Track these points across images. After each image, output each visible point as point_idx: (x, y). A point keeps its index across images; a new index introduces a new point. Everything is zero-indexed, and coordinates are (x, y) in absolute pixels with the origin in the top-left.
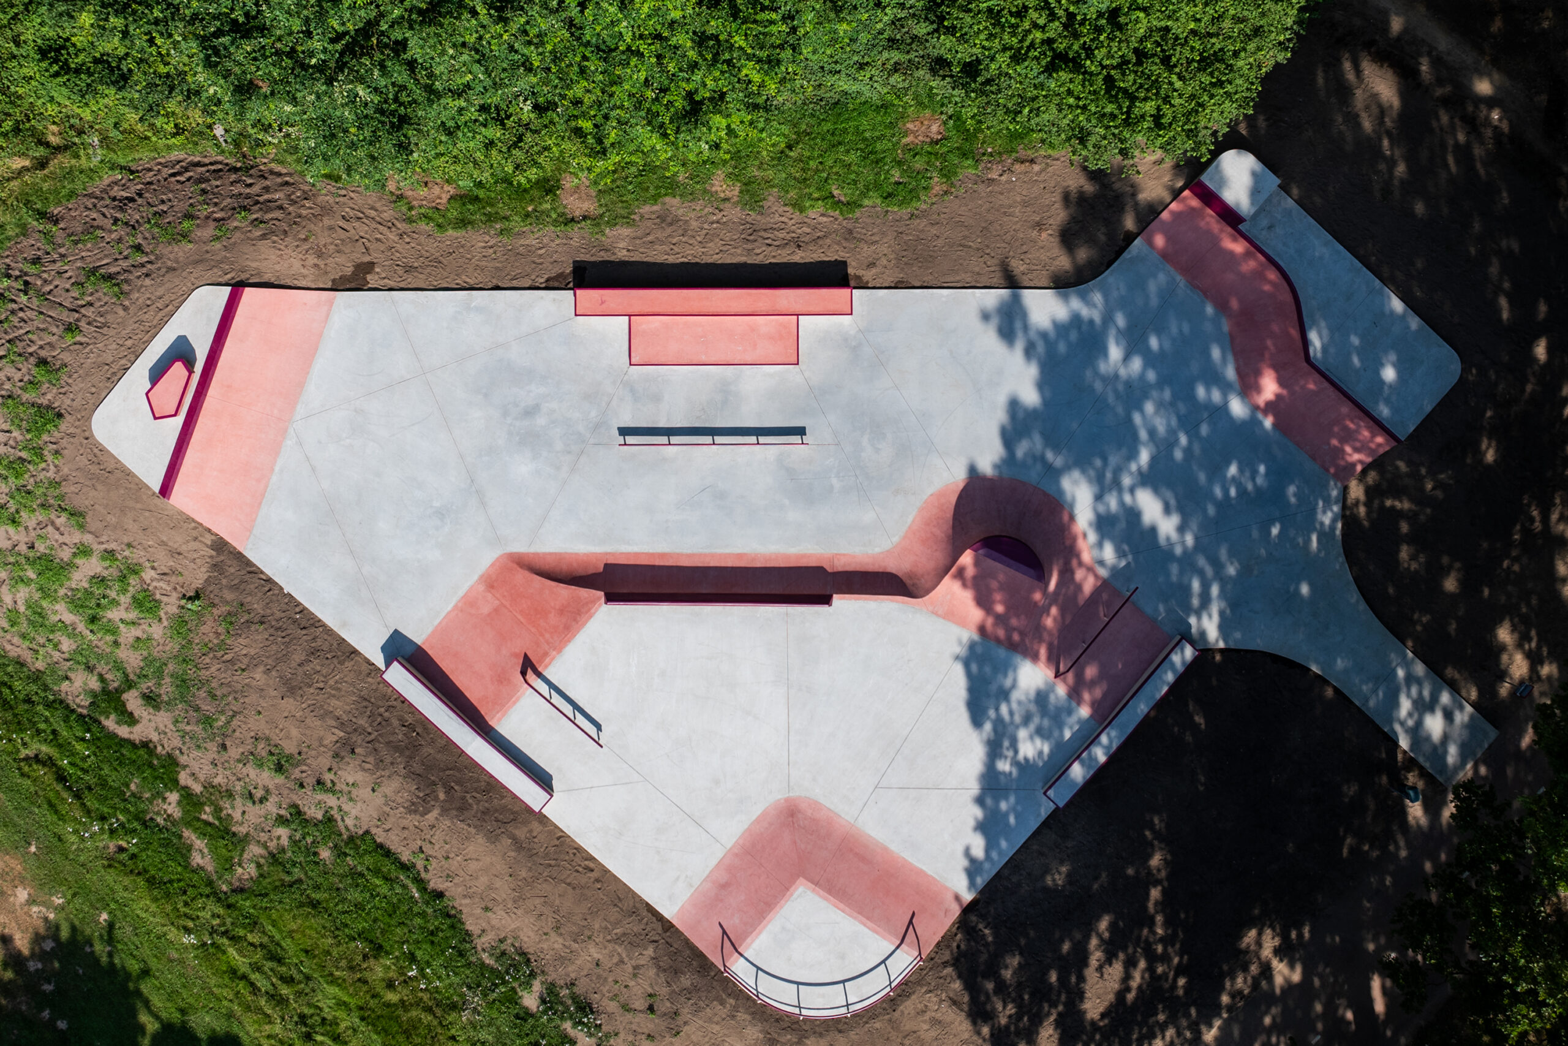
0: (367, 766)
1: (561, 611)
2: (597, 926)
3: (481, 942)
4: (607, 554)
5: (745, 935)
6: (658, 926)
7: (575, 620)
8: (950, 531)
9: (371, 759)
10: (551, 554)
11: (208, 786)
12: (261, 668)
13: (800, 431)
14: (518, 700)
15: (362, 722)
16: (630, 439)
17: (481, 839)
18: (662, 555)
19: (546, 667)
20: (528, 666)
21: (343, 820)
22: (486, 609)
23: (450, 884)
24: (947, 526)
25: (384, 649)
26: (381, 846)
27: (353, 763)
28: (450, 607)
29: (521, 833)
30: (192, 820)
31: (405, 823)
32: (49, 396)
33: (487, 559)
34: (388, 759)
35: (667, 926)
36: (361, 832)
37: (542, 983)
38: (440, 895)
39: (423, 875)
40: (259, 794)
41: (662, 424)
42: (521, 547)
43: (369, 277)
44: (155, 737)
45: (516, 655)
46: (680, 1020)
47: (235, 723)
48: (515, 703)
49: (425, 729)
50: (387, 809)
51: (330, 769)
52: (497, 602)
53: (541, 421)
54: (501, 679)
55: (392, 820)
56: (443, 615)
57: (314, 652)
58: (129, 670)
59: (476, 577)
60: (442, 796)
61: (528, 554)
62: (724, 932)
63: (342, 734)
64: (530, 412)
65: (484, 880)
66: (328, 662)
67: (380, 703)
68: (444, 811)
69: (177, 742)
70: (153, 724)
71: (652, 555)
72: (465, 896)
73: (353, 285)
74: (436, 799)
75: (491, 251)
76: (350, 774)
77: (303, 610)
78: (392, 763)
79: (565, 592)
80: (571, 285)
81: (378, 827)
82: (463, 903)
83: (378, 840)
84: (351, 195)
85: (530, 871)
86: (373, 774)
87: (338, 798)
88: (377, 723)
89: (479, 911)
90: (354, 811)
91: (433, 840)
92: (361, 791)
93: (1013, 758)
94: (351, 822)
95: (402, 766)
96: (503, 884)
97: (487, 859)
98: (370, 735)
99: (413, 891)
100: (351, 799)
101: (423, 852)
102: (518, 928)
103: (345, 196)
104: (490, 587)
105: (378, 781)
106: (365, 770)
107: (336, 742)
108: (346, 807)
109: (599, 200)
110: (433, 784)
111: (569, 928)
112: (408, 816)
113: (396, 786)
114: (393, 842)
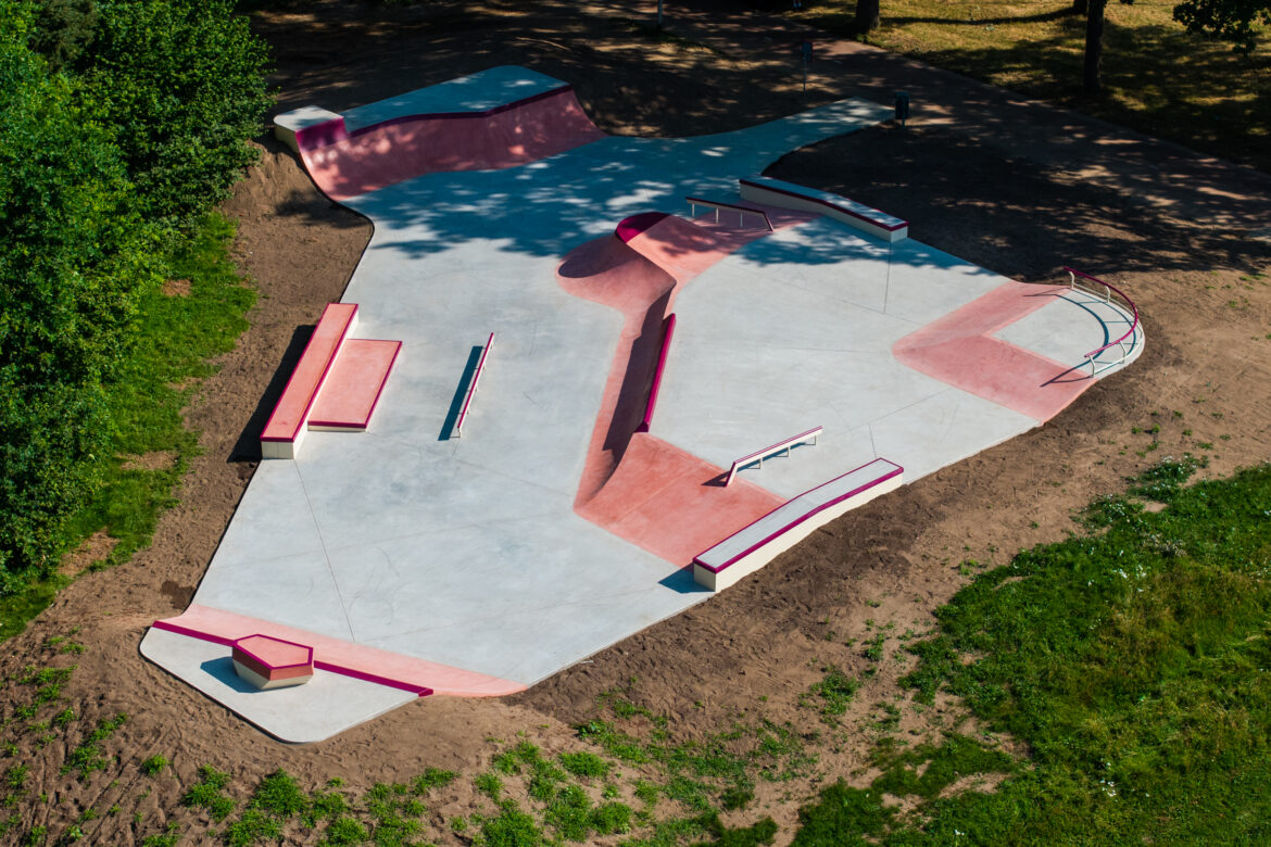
0: (843, 612)
9: (833, 609)
13: (476, 353)
14: (759, 487)
15: (781, 615)
16: (454, 434)
19: (719, 468)
20: (719, 481)
22: (643, 521)
23: (1002, 550)
25: (683, 591)
26: (954, 601)
27: (837, 624)
28: (637, 548)
33: (578, 521)
34: (835, 594)
36: (935, 620)
38: (1017, 559)
39: (992, 569)
43: (183, 585)
44: (793, 805)
45: (703, 492)
48: (763, 489)
50: (901, 595)
51: (848, 644)
52: (634, 513)
53: (413, 483)
55: (915, 590)
59: (601, 529)
61: (577, 495)
63: (797, 631)
64: (400, 489)
65: (996, 527)
68: (906, 548)
69: (802, 785)
72: (1019, 540)
73: (187, 597)
74: (887, 553)
76: (854, 625)
77: (619, 647)
78: (840, 590)
79: (629, 460)
80: (255, 464)
81: (926, 603)
82: (1027, 543)
83: (945, 603)
84: (68, 597)
85: (981, 496)
86: (854, 606)
87: (888, 638)
88: (783, 602)
89: (1037, 532)
90: (906, 625)
91: (943, 558)
92: (877, 617)
93: (868, 249)
94: (921, 629)
95: (843, 581)
96: (1000, 514)
97: (967, 523)
98: (798, 608)
99: (1015, 579)
100: (889, 627)
101: (959, 567)
102: (1058, 508)
103: (67, 601)
104: (614, 519)
105: (863, 602)
106: (848, 613)
107: (808, 636)
108: (901, 632)
109: (162, 449)
110: (867, 555)
111: (1055, 477)
112: (911, 576)
113: (872, 586)
114: (947, 590)
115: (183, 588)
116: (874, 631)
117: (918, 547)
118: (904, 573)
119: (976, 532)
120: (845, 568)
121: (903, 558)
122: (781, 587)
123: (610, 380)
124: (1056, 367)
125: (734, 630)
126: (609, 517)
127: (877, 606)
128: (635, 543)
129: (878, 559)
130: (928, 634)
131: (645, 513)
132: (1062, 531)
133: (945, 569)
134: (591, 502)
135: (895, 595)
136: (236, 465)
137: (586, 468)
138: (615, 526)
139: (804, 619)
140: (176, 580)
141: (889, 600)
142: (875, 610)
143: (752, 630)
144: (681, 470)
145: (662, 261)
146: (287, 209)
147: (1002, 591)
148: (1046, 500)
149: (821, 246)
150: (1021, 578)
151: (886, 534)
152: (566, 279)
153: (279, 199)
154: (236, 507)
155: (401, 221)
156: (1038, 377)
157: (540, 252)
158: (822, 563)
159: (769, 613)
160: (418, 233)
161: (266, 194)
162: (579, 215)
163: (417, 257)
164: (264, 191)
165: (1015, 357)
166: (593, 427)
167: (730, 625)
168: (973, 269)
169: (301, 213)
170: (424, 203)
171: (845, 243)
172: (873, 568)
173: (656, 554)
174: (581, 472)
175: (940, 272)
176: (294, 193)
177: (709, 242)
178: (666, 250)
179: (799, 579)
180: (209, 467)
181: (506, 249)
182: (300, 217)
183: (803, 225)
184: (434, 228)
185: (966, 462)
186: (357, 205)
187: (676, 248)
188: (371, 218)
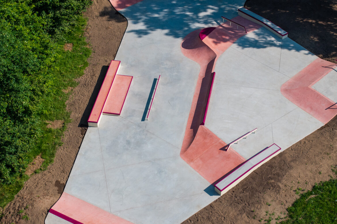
0: (259, 207)
1: (205, 138)
4: (186, 129)
7: (209, 134)
9: (256, 205)
10: (183, 143)
13: (155, 80)
14: (236, 152)
15: (240, 207)
16: (146, 119)
17: (291, 171)
18: (190, 115)
19: (225, 143)
20: (224, 148)
21: (282, 219)
22: (201, 162)
23: (309, 183)
25: (211, 195)
26: (293, 205)
27: (257, 211)
28: (198, 174)
31: (283, 195)
33: (181, 161)
34: (257, 199)
35: (327, 125)
36: (287, 212)
38: (314, 188)
39: (305, 192)
41: (143, 111)
42: (179, 151)
45: (219, 153)
49: (245, 185)
50: (277, 201)
51: (260, 221)
52: (198, 159)
53: (133, 140)
54: (228, 157)
55: (282, 200)
56: (200, 176)
57: (209, 218)
59: (188, 165)
60: (273, 181)
61: (182, 149)
62: (329, 108)
63: (245, 214)
64: (128, 143)
66: (213, 214)
67: (233, 200)
68: (279, 181)
72: (314, 179)
73: (63, 188)
74: (274, 183)
75: (65, 148)
76: (262, 213)
78: (259, 198)
79: (198, 137)
80: (86, 128)
81: (285, 205)
82: (318, 180)
83: (291, 206)
84: (27, 185)
85: (304, 158)
86: (263, 205)
87: (272, 219)
88: (241, 201)
89: (321, 176)
90: (278, 214)
91: (291, 186)
92: (269, 210)
93: (275, 42)
94: (283, 216)
95: (260, 194)
96: (310, 167)
97: (299, 170)
98: (246, 204)
99: (313, 196)
100: (273, 214)
101: (296, 191)
102: (328, 165)
103: (27, 187)
104: (192, 160)
105: (265, 203)
106: (261, 207)
107: (248, 216)
108: (276, 217)
109: (59, 119)
110: (268, 183)
111: (328, 151)
112: (281, 194)
113: (269, 197)
114: (291, 200)
115: (62, 184)
116: (268, 216)
117: (284, 181)
118: (278, 192)
119: (302, 175)
120: (261, 188)
121: (279, 186)
122: (241, 195)
123: (194, 96)
124: (330, 102)
125: (226, 213)
126: (190, 160)
127: (270, 205)
128: (198, 172)
129: (271, 186)
130: (285, 218)
131: (201, 159)
132: (329, 176)
133: (292, 191)
134: (186, 152)
135: (275, 201)
136: (80, 128)
137: (185, 136)
138: (192, 163)
139: (247, 209)
140: (60, 180)
141: (274, 203)
142: (269, 207)
143: (231, 214)
144: (213, 143)
145: (212, 47)
146: (103, 14)
147: (308, 202)
148: (324, 161)
149: (262, 40)
150: (315, 196)
151: (274, 174)
152: (184, 49)
153: (101, 10)
154: (79, 148)
155: (136, 21)
156: (325, 106)
157: (177, 36)
158: (254, 186)
159: (237, 206)
160: (141, 26)
161: (97, 9)
162: (189, 20)
163: (140, 37)
164: (96, 8)
165: (318, 97)
166: (188, 117)
167: (225, 210)
168: (307, 52)
169: (107, 15)
170: (144, 13)
171: (269, 39)
172: (269, 189)
173: (203, 177)
174: (183, 138)
175: (297, 53)
176: (105, 8)
177: (227, 38)
178: (214, 42)
179: (247, 192)
180: (73, 128)
181: (167, 34)
182: (106, 17)
183: (256, 30)
184: (146, 24)
185: (300, 142)
186: (124, 13)
187: (217, 41)
188: (127, 19)
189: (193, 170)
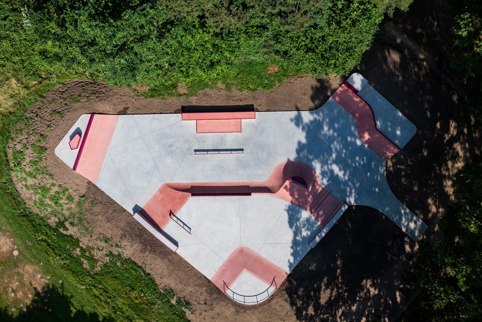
0: (129, 240)
1: (180, 199)
2: (191, 282)
3: (160, 287)
4: (191, 183)
5: (230, 284)
6: (207, 281)
7: (183, 201)
8: (282, 176)
9: (130, 239)
10: (177, 183)
11: (87, 246)
12: (101, 215)
13: (242, 150)
14: (169, 222)
15: (128, 229)
16: (197, 153)
17: (159, 259)
18: (206, 183)
19: (176, 213)
20: (171, 213)
21: (123, 255)
22: (160, 198)
23: (151, 271)
24: (282, 175)
25: (133, 209)
26: (133, 262)
27: (126, 240)
28: (150, 198)
29: (170, 258)
30: (83, 256)
31: (140, 255)
32: (43, 144)
33: (160, 185)
34: (135, 239)
35: (209, 281)
36: (128, 258)
37: (177, 297)
38: (149, 274)
39: (145, 269)
40: (101, 248)
41: (205, 149)
42: (169, 182)
43: (127, 111)
44: (73, 234)
45: (168, 210)
46: (213, 306)
47: (94, 230)
48: (168, 223)
49: (144, 230)
50: (135, 252)
51: (119, 242)
52: (163, 196)
53: (173, 148)
54: (164, 217)
55: (136, 255)
56: (149, 200)
57: (115, 211)
58: (66, 216)
59: (157, 190)
60: (149, 248)
61: (170, 184)
62: (224, 283)
63: (122, 232)
64: (171, 146)
65: (161, 270)
66: (118, 213)
67: (132, 224)
68: (150, 252)
69: (79, 235)
70: (73, 230)
71: (204, 183)
72: (156, 275)
73: (123, 113)
74: (148, 249)
75: (160, 103)
76: (125, 243)
77: (112, 200)
78: (136, 240)
79: (181, 193)
80: (181, 112)
89: (159, 278)
96: (166, 271)
97: (161, 265)
98: (130, 232)
99: (142, 274)
104: (161, 193)
109: (188, 90)
110: (147, 245)
113: (137, 246)
114: (137, 260)
116: (124, 247)
117: (151, 255)
118: (141, 252)
119: (158, 266)
120: (142, 241)
121: (146, 252)
122: (136, 229)
126: (161, 191)
127: (131, 247)
129: (145, 247)
130: (124, 257)
131: (163, 199)
133: (143, 261)
134: (167, 187)
135: (134, 250)
136: (180, 108)
137: (183, 183)
138: (159, 193)
140: (130, 109)
152: (284, 164)
154: (161, 113)
156: (227, 280)
172: (142, 246)
173: (148, 202)
174: (181, 183)
180: (179, 102)
189: (153, 194)
